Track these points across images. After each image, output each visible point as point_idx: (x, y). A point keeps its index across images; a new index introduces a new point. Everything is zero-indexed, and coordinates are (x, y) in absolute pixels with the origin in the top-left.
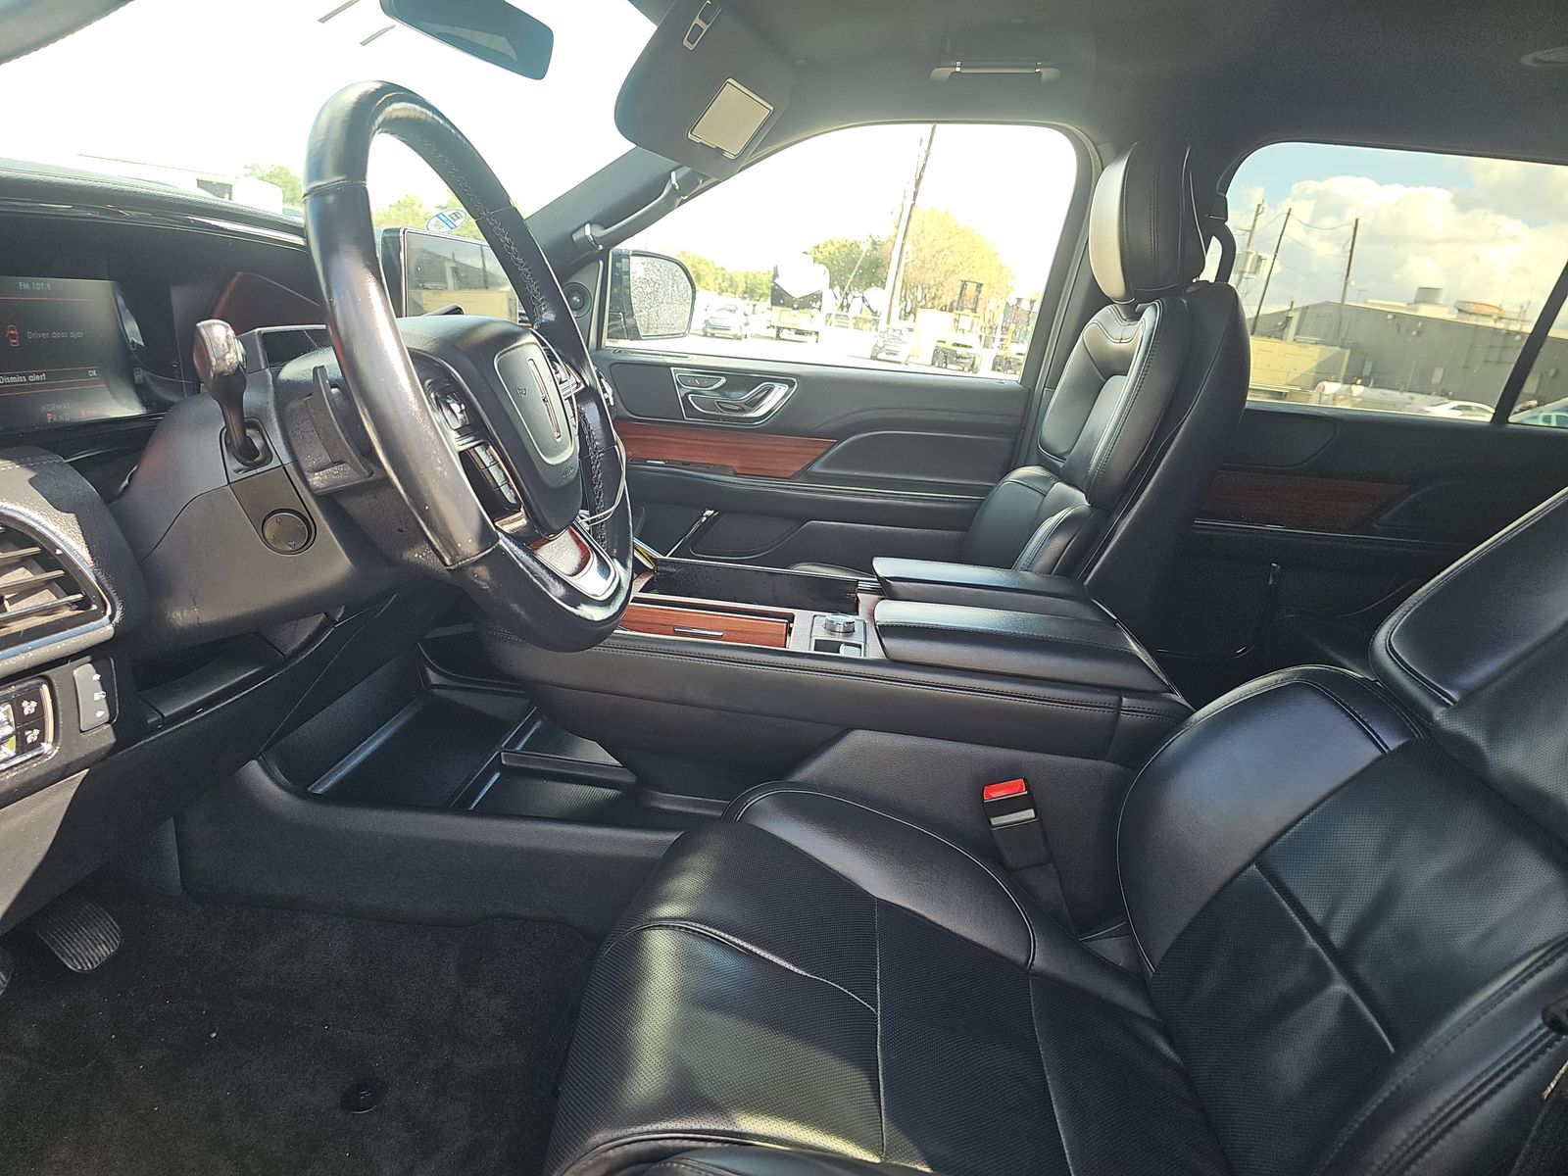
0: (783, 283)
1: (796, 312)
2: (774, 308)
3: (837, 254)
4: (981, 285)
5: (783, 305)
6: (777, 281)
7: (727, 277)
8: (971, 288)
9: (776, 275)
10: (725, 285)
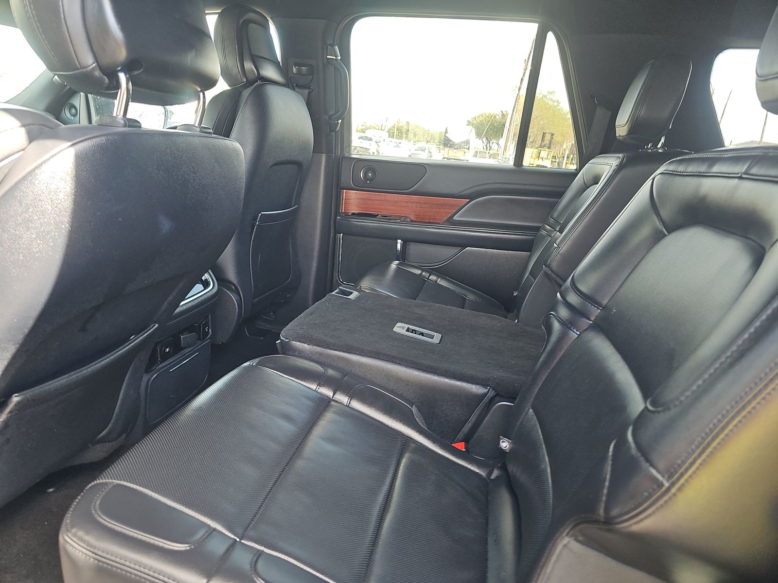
0: (449, 136)
1: (456, 150)
2: (445, 148)
3: (484, 121)
4: (553, 135)
5: (450, 147)
6: (447, 135)
7: (430, 134)
8: (548, 137)
9: (446, 132)
10: (428, 139)
